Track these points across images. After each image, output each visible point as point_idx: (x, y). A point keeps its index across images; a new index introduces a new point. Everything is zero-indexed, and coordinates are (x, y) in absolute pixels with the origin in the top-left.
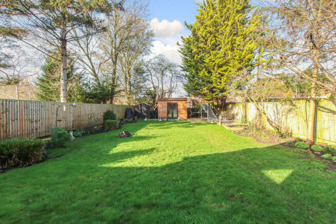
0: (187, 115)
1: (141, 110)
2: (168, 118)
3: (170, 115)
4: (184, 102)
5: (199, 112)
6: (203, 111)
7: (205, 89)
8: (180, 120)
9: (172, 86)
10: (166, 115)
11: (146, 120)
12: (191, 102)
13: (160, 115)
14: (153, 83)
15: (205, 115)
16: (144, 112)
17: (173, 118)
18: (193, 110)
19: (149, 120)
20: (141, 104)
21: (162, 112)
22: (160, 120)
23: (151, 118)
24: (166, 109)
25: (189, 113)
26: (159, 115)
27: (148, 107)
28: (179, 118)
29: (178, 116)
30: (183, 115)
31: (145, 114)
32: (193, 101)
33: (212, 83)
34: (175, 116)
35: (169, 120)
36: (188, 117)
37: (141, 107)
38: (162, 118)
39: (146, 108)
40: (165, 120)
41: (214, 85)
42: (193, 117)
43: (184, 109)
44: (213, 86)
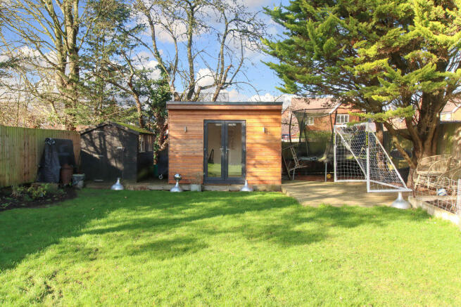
0: (279, 169)
1: (103, 151)
2: (207, 179)
3: (216, 168)
4: (267, 119)
5: (324, 158)
6: (342, 151)
7: (372, 51)
8: (255, 190)
9: (227, 64)
10: (198, 170)
11: (117, 187)
12: (295, 121)
13: (175, 169)
14: (158, 55)
15: (350, 170)
16: (114, 157)
17: (225, 179)
18: (302, 149)
19: (132, 187)
20: (101, 127)
21: (183, 157)
22: (175, 189)
23: (140, 180)
24: (197, 146)
25: (286, 161)
26: (171, 168)
27: (129, 138)
28: (249, 179)
29: (244, 171)
30: (266, 169)
31: (119, 166)
32: (302, 115)
33: (408, 20)
34: (234, 169)
35: (210, 188)
36: (287, 176)
37: (102, 136)
38: (184, 181)
39: (121, 139)
40: (195, 187)
41: (418, 28)
42: (302, 174)
43: (269, 145)
44: (411, 35)
